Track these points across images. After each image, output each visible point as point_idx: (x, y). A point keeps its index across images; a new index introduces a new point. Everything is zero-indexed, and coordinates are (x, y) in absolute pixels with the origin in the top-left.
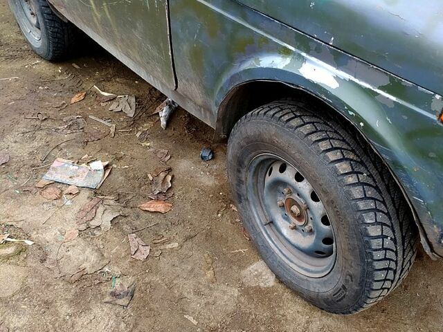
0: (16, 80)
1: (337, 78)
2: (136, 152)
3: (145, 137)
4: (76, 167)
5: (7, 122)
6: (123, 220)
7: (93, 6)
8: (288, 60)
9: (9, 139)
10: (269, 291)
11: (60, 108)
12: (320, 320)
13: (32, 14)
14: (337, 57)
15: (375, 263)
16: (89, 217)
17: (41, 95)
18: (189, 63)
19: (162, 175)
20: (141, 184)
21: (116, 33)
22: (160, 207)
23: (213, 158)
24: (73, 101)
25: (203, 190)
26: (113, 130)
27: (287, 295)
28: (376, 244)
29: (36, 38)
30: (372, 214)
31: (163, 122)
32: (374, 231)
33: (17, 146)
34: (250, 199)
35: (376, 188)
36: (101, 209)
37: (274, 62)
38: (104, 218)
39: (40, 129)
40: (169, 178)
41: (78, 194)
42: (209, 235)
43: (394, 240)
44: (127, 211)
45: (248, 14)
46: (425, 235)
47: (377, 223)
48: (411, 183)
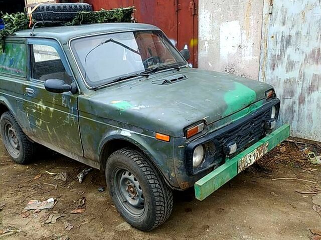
0: (6, 174)
1: (131, 133)
2: (67, 194)
3: (71, 187)
4: (40, 203)
5: (3, 191)
6: (62, 218)
7: (49, 130)
8: (117, 131)
9: (5, 197)
10: (127, 231)
11: (29, 182)
12: (149, 237)
13: (15, 143)
14: (130, 127)
15: (154, 193)
16: (45, 219)
17: (19, 178)
18: (87, 142)
19: (80, 200)
20: (70, 205)
21: (58, 139)
22: (79, 211)
23: (104, 190)
24: (35, 178)
25: (100, 203)
26: (56, 187)
27: (136, 231)
28: (152, 186)
29: (16, 154)
30: (150, 176)
31: (80, 180)
32: (151, 181)
33: (8, 199)
34: (116, 193)
35: (151, 168)
36: (51, 215)
37: (113, 133)
38: (53, 219)
39: (19, 191)
40: (84, 200)
41: (40, 211)
42: (102, 217)
43: (160, 185)
44: (64, 215)
45: (105, 120)
46: (166, 178)
47: (152, 179)
48: (155, 160)
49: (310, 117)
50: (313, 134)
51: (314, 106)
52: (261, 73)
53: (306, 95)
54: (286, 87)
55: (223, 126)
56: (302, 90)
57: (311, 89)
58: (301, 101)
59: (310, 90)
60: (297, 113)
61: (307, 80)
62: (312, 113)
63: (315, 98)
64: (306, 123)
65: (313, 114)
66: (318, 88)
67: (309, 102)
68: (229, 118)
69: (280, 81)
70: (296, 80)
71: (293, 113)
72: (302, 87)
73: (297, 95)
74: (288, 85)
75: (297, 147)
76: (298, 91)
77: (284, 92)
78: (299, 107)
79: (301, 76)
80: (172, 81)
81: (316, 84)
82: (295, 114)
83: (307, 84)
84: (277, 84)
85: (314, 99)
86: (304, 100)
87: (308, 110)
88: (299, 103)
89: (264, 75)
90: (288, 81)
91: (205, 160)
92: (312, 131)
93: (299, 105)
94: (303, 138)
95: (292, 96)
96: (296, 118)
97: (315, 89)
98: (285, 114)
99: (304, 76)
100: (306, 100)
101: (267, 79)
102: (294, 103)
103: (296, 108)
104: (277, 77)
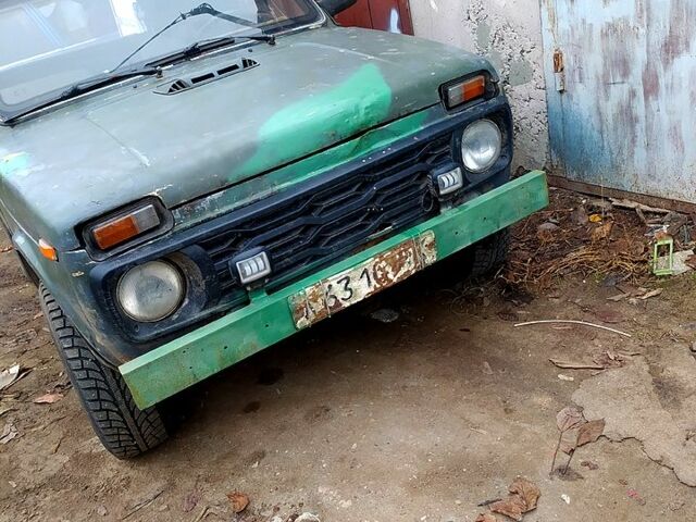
10: (97, 455)
22: (51, 399)
46: (92, 347)
49: (675, 133)
50: (688, 184)
51: (682, 100)
52: (545, 15)
53: (660, 68)
54: (608, 48)
55: (238, 204)
56: (648, 52)
57: (671, 48)
58: (648, 87)
59: (667, 51)
60: (644, 124)
61: (658, 21)
62: (679, 121)
63: (682, 75)
64: (668, 152)
65: (683, 124)
66: (687, 44)
67: (670, 88)
68: (266, 179)
69: (591, 32)
70: (631, 24)
71: (633, 127)
72: (648, 45)
73: (637, 71)
74: (612, 43)
75: (642, 224)
76: (639, 55)
77: (605, 65)
78: (646, 107)
79: (642, 11)
80: (195, 81)
81: (681, 31)
82: (638, 127)
83: (659, 35)
84: (586, 43)
85: (680, 78)
86: (657, 84)
87: (669, 113)
88: (646, 94)
89: (553, 19)
90: (611, 30)
91: (187, 301)
92: (685, 177)
93: (646, 99)
94: (664, 196)
95: (626, 73)
96: (641, 139)
97: (681, 47)
98: (615, 129)
99: (648, 9)
100: (662, 82)
101: (561, 32)
102: (633, 94)
103: (639, 108)
104: (584, 21)
